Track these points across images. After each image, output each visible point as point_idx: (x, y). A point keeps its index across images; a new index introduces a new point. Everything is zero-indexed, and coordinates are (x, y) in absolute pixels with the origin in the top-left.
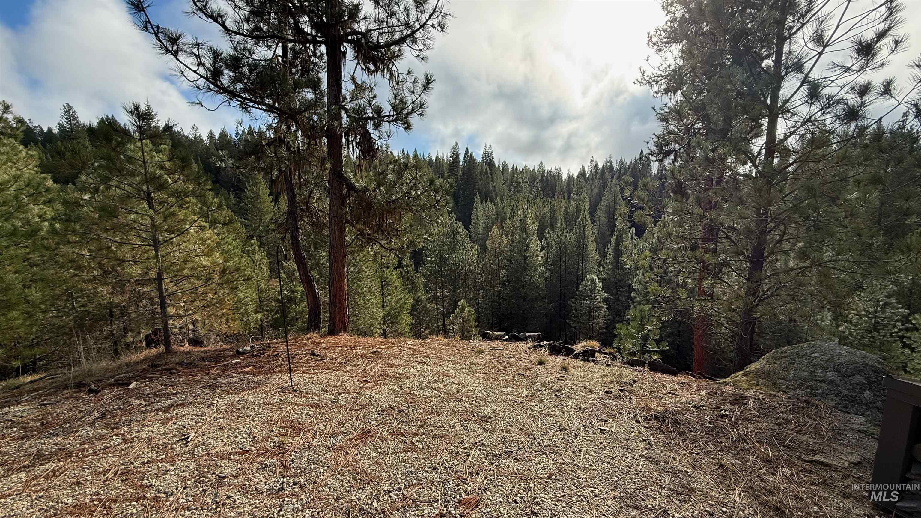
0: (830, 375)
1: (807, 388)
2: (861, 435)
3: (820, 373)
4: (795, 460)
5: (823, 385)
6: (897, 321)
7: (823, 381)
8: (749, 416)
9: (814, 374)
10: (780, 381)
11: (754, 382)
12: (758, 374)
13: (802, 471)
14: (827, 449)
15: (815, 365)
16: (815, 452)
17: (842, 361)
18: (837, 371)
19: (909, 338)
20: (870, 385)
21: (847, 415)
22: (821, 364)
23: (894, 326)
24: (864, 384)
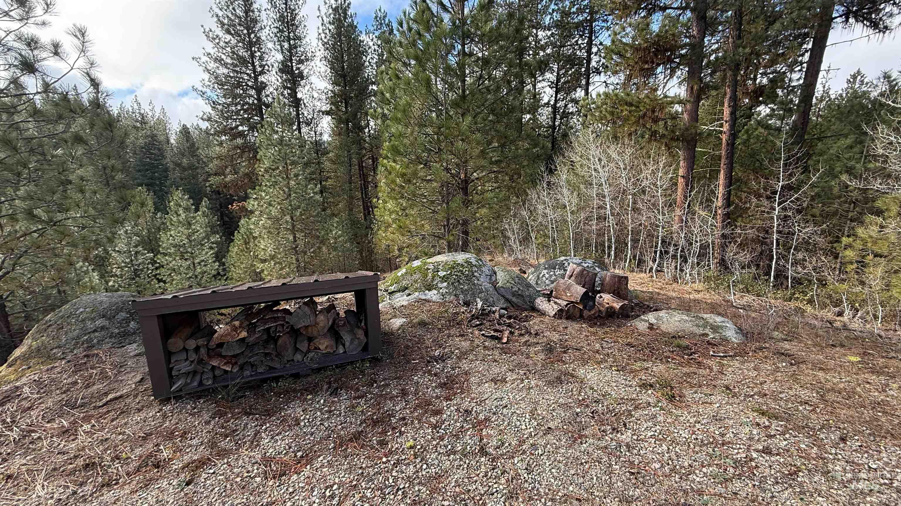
0: (99, 322)
1: (83, 344)
2: (137, 358)
3: (90, 325)
4: (92, 412)
5: (97, 334)
6: (148, 264)
7: (95, 331)
8: (28, 405)
9: (84, 329)
10: (54, 351)
11: (24, 367)
12: (25, 358)
13: (101, 417)
14: (116, 385)
15: (83, 320)
16: (106, 394)
17: (105, 306)
18: (104, 316)
19: (159, 274)
20: (132, 316)
21: (123, 349)
22: (88, 317)
23: (148, 269)
24: (128, 317)
